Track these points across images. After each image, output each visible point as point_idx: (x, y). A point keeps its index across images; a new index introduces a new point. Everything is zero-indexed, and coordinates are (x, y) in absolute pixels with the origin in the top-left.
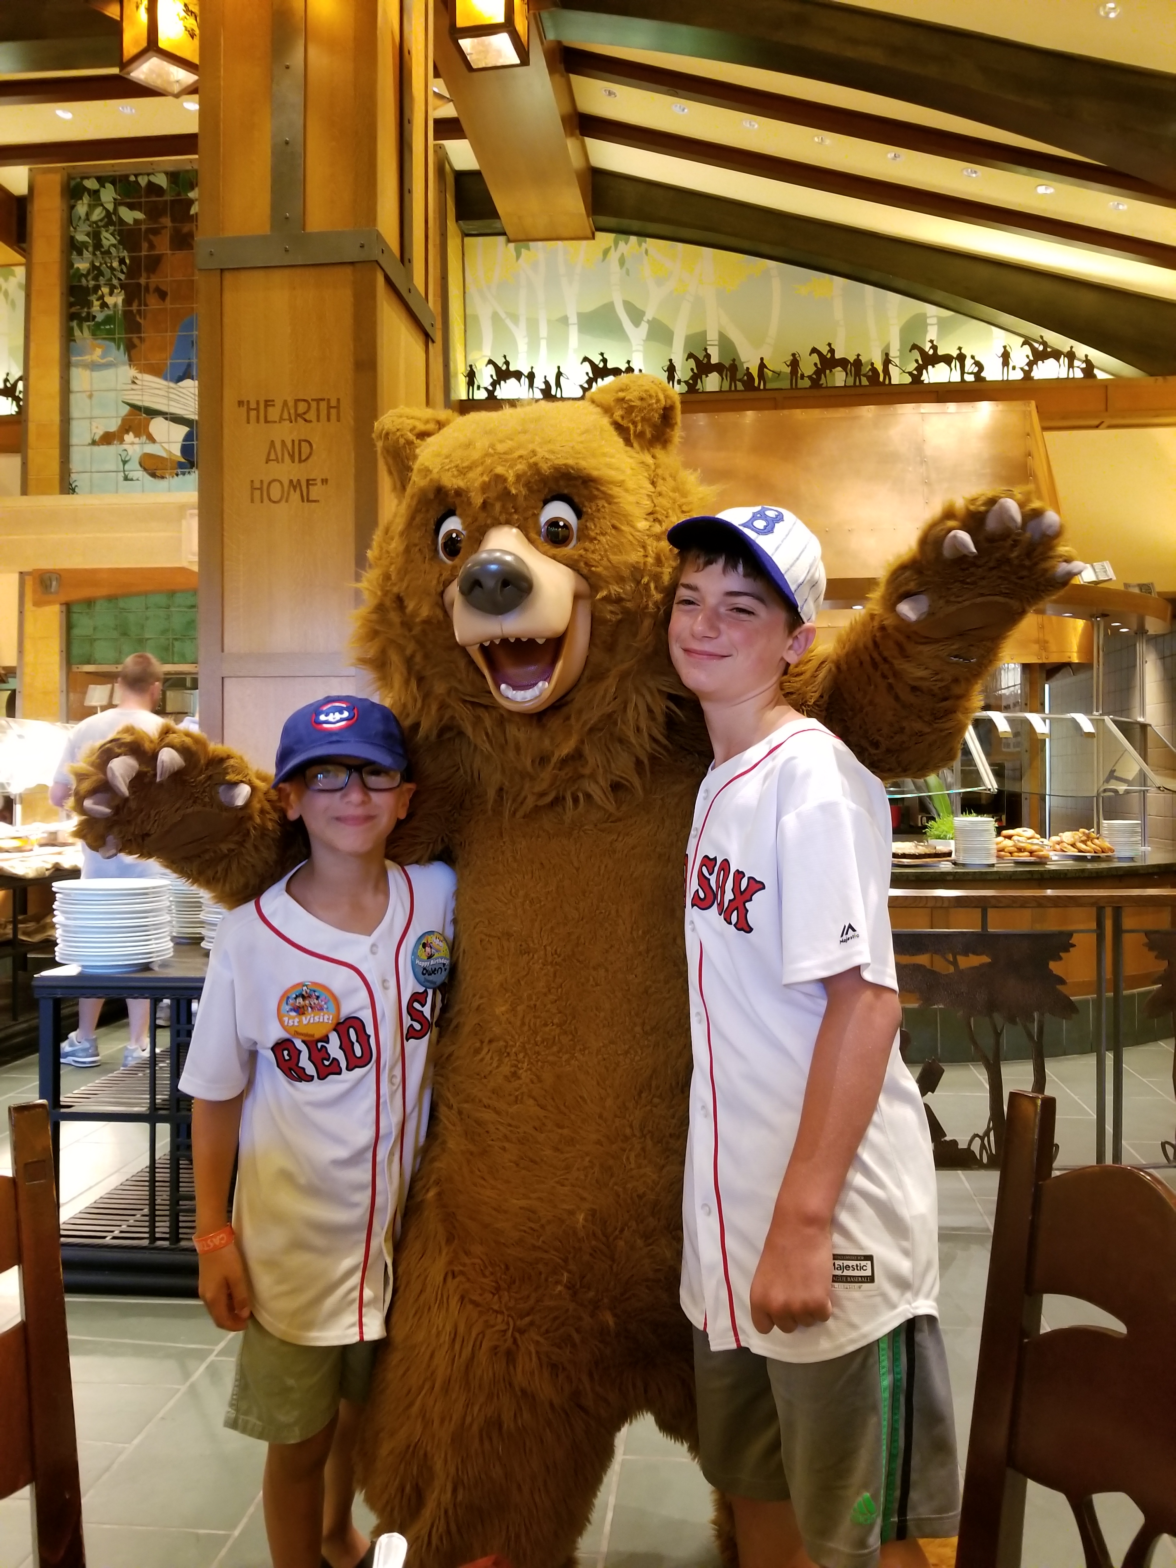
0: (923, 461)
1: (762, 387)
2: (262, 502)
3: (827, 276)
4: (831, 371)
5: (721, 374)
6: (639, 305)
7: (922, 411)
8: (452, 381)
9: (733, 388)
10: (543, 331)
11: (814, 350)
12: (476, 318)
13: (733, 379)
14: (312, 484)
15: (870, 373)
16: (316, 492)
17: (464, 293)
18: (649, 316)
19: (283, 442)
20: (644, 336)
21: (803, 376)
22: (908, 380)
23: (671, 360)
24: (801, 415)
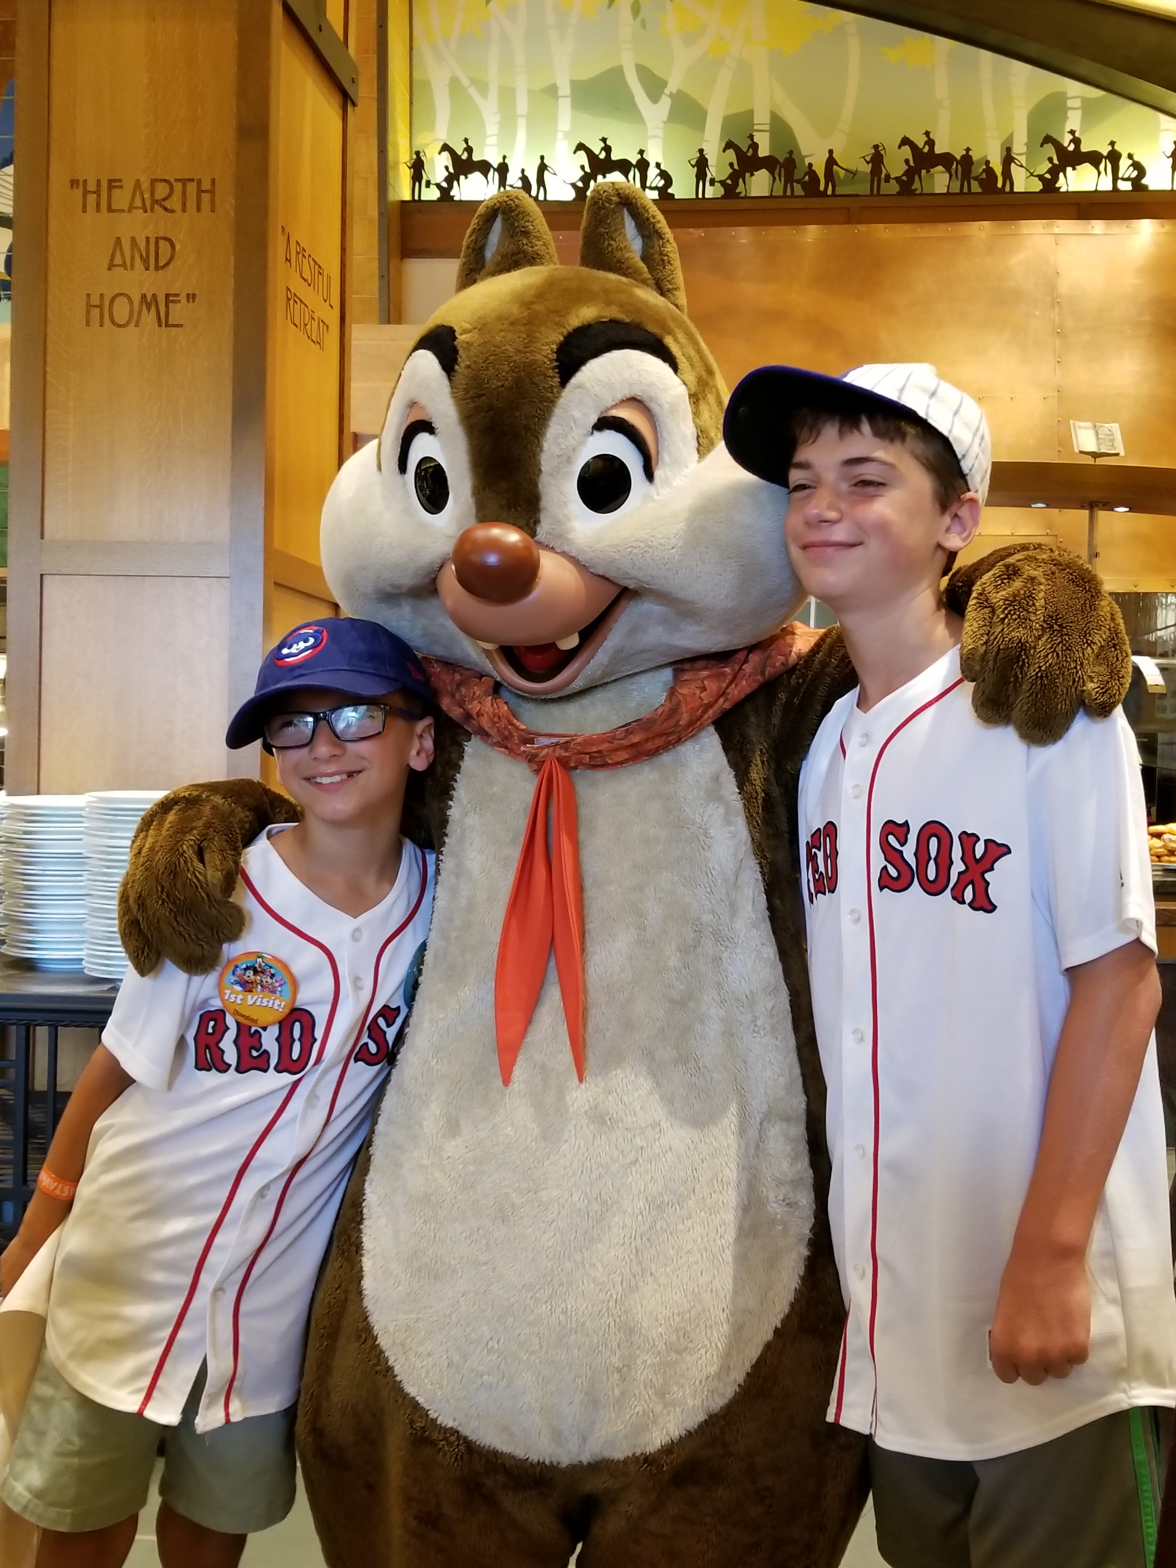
0: (1055, 302)
1: (829, 192)
2: (101, 326)
3: (927, 36)
4: (928, 171)
5: (772, 172)
6: (658, 72)
7: (1056, 231)
8: (391, 174)
9: (789, 193)
10: (522, 105)
11: (905, 141)
12: (427, 84)
13: (789, 179)
14: (174, 302)
15: (984, 176)
16: (177, 312)
17: (411, 48)
18: (672, 87)
19: (133, 239)
20: (665, 115)
21: (888, 178)
22: (1038, 186)
23: (701, 151)
24: (883, 232)
